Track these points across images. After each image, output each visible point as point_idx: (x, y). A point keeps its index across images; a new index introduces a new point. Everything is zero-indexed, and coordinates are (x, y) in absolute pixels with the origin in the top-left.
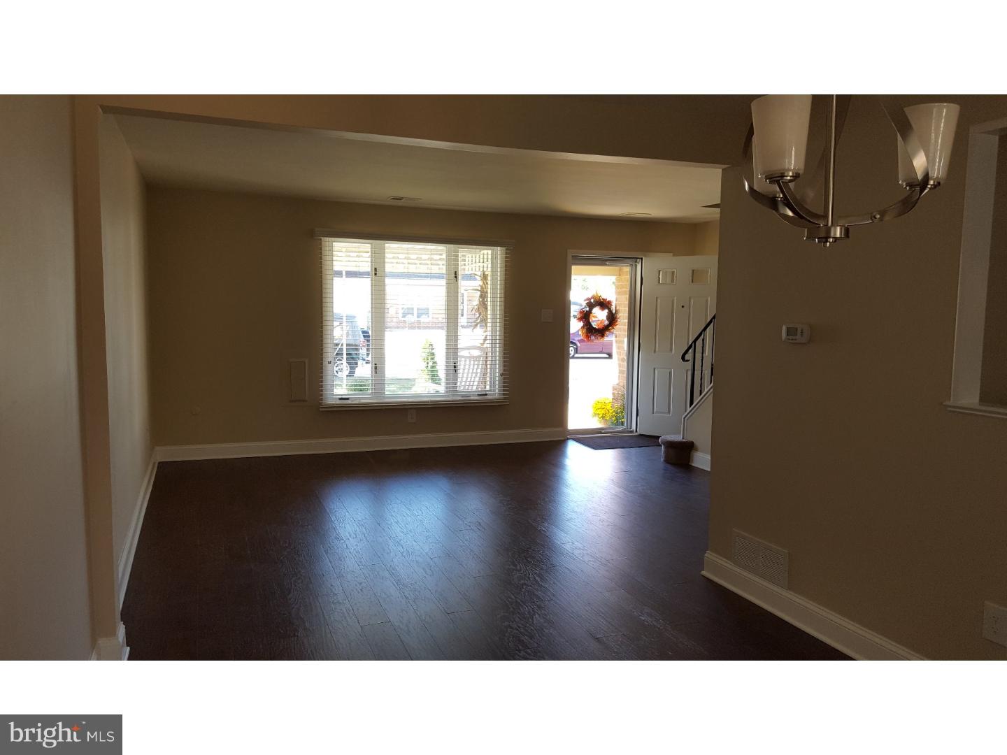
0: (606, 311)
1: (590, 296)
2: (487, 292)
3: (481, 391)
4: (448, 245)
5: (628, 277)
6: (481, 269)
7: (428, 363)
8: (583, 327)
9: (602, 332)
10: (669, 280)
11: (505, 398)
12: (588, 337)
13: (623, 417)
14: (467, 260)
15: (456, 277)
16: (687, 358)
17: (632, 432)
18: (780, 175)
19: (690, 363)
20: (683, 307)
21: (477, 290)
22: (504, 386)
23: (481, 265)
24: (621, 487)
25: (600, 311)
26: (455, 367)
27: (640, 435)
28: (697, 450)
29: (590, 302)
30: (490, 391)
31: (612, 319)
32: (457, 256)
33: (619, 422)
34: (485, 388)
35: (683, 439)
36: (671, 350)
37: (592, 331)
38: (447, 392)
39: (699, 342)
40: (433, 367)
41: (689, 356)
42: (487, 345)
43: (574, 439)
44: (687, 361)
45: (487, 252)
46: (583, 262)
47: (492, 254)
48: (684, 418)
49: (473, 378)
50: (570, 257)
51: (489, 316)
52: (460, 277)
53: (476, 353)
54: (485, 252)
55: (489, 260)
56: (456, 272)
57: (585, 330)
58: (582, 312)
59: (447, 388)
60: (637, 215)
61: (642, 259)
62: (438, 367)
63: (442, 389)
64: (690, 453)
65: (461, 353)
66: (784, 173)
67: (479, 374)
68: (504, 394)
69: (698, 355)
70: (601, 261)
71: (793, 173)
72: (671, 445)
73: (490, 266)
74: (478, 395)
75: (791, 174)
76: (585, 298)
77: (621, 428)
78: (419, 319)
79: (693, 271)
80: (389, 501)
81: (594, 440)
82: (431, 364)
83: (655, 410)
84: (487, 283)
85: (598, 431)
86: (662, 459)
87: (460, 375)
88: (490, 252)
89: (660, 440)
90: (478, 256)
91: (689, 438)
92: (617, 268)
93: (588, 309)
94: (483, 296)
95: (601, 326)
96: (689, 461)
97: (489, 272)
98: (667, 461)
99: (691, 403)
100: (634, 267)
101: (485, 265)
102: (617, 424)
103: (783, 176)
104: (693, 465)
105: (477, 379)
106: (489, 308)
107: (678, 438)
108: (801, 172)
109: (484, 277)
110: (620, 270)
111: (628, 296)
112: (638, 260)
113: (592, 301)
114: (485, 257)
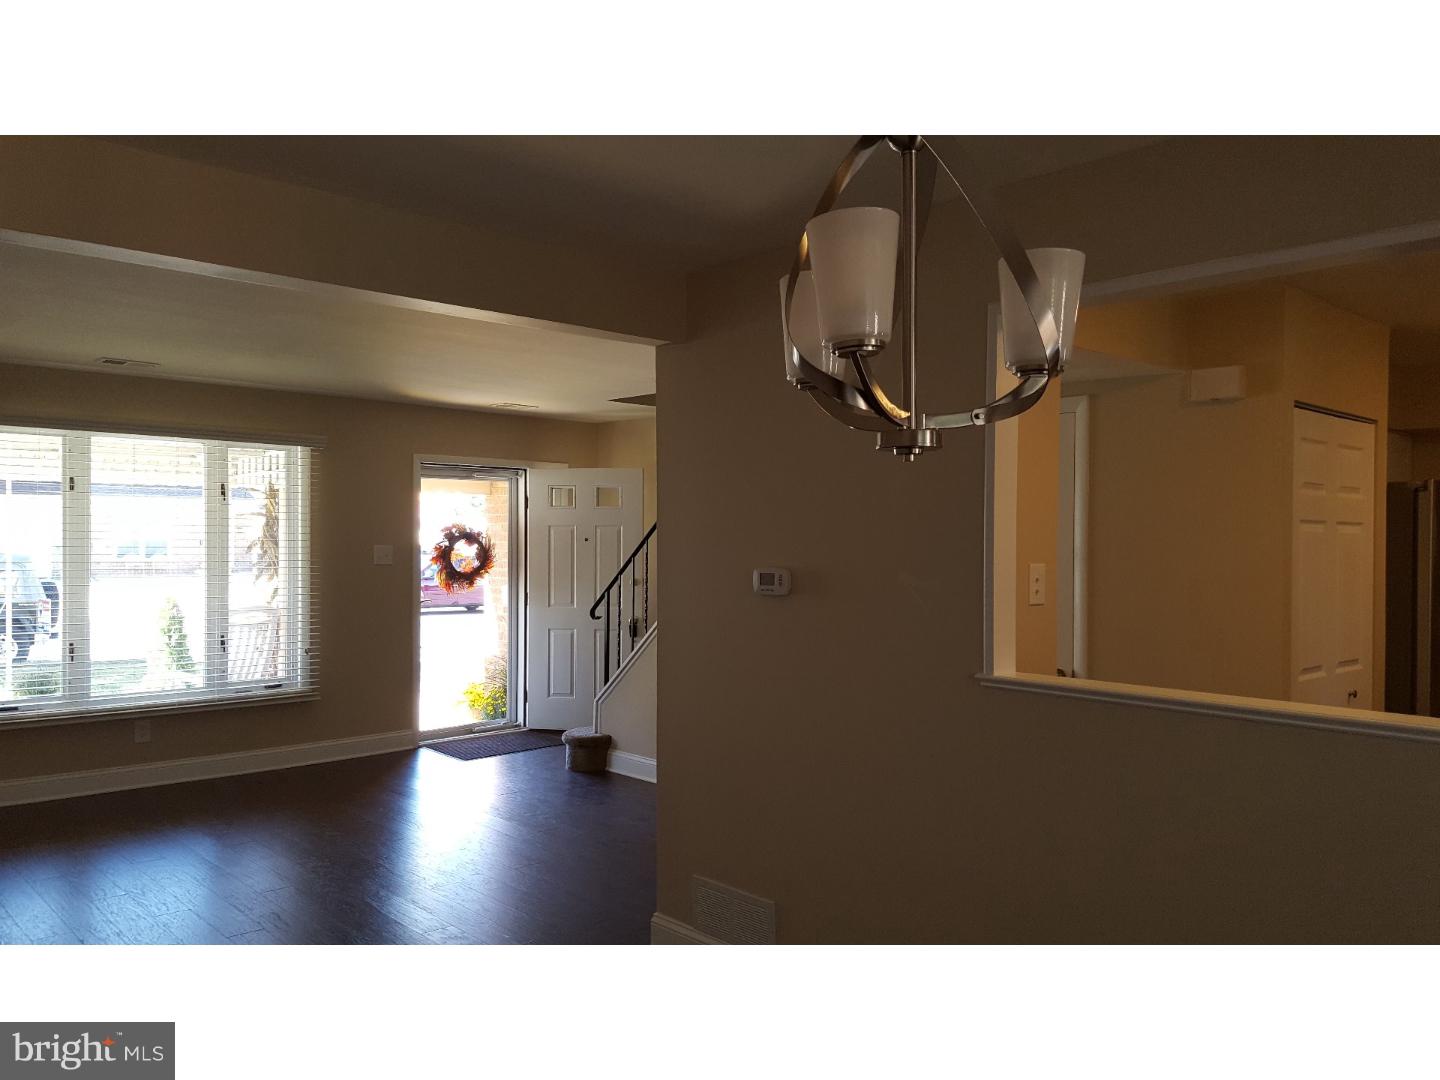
0: (476, 546)
1: (450, 525)
2: (277, 518)
3: (269, 680)
4: (206, 441)
5: (506, 496)
6: (267, 481)
7: (170, 637)
8: (441, 571)
9: (469, 578)
10: (565, 501)
11: (313, 690)
12: (448, 586)
13: (505, 705)
14: (240, 467)
15: (223, 493)
16: (597, 614)
17: (519, 726)
18: (856, 343)
19: (603, 620)
20: (586, 540)
21: (262, 514)
22: (312, 671)
23: (267, 474)
24: (509, 819)
25: (466, 546)
26: (223, 643)
27: (531, 730)
28: (615, 748)
29: (451, 533)
30: (288, 678)
31: (485, 557)
32: (225, 459)
33: (497, 713)
34: (276, 674)
35: (596, 732)
36: (572, 602)
37: (454, 577)
38: (209, 686)
39: (614, 591)
40: (180, 645)
41: (601, 611)
42: (280, 602)
43: (429, 746)
44: (599, 618)
45: (277, 455)
46: (437, 473)
47: (288, 457)
48: (597, 702)
49: (255, 660)
50: (417, 466)
51: (282, 557)
52: (230, 494)
53: (262, 617)
54: (274, 453)
55: (281, 467)
56: (223, 485)
57: (444, 576)
58: (438, 548)
59: (209, 679)
60: (517, 408)
61: (525, 470)
62: (189, 643)
63: (198, 680)
64: (606, 754)
65: (232, 619)
66: (863, 340)
67: (265, 654)
68: (312, 683)
69: (614, 609)
70: (466, 472)
71: (876, 341)
72: (579, 744)
73: (283, 475)
74: (266, 687)
75: (873, 342)
76: (443, 527)
77: (502, 722)
78: (148, 560)
79: (598, 489)
80: (101, 894)
81: (463, 745)
82: (175, 636)
83: (552, 692)
84: (277, 504)
85: (468, 729)
86: (567, 767)
87: (230, 657)
88: (282, 454)
89: (563, 738)
90: (260, 460)
91: (605, 731)
92: (487, 483)
93: (447, 544)
94: (271, 523)
95: (468, 569)
96: (605, 766)
97: (281, 486)
98: (574, 768)
99: (607, 680)
100: (514, 481)
101: (274, 476)
102: (494, 717)
103: (861, 344)
104: (612, 770)
105: (262, 661)
106: (282, 544)
107: (588, 732)
108: (887, 340)
109: (272, 493)
110: (492, 484)
111: (506, 524)
112: (520, 472)
113: (454, 530)
114: (274, 461)
